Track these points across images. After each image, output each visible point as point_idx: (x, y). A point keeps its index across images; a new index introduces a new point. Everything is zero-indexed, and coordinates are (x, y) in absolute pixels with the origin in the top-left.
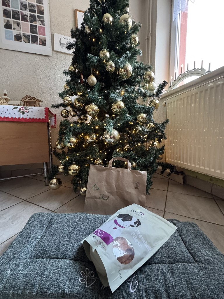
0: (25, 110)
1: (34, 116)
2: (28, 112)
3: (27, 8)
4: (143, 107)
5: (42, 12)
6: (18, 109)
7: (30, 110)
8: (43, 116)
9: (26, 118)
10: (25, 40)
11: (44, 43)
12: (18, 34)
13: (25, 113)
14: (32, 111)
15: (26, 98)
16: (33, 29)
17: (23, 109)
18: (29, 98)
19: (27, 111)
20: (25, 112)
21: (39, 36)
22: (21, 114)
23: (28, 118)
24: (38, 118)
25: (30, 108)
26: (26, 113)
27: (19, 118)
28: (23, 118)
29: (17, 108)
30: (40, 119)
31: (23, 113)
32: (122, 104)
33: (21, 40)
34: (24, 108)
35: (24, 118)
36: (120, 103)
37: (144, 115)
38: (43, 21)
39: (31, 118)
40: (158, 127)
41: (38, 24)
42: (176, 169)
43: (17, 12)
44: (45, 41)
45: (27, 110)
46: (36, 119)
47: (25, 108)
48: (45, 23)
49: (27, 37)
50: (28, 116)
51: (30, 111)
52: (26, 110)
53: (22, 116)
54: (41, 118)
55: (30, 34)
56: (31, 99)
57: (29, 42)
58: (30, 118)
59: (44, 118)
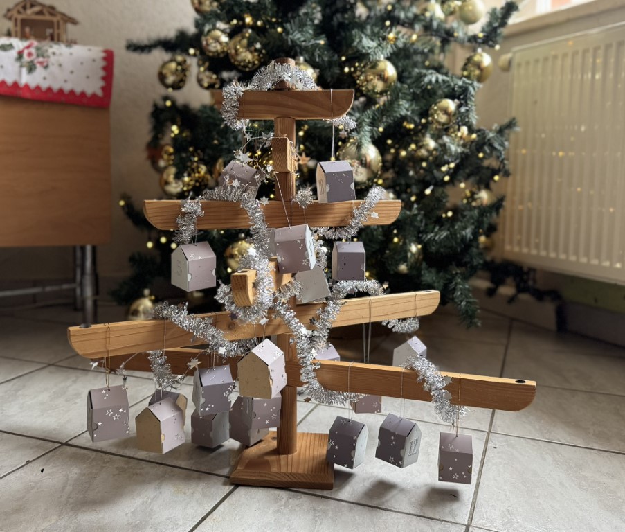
0: (38, 56)
1: (66, 81)
2: (46, 67)
4: (448, 82)
6: (14, 53)
7: (53, 59)
8: (93, 87)
9: (38, 88)
13: (35, 68)
14: (60, 65)
15: (24, 8)
17: (30, 54)
18: (37, 9)
19: (45, 64)
20: (38, 66)
22: (24, 70)
23: (44, 85)
24: (78, 90)
25: (54, 54)
26: (39, 69)
27: (16, 84)
28: (27, 86)
29: (10, 46)
30: (83, 94)
31: (31, 68)
32: (391, 71)
34: (33, 50)
35: (33, 85)
36: (386, 66)
37: (451, 105)
39: (56, 87)
40: (489, 140)
42: (535, 281)
45: (43, 57)
46: (72, 92)
47: (38, 49)
50: (45, 78)
51: (53, 64)
52: (41, 59)
53: (25, 79)
54: (89, 92)
56: (40, 13)
58: (49, 89)
59: (100, 93)
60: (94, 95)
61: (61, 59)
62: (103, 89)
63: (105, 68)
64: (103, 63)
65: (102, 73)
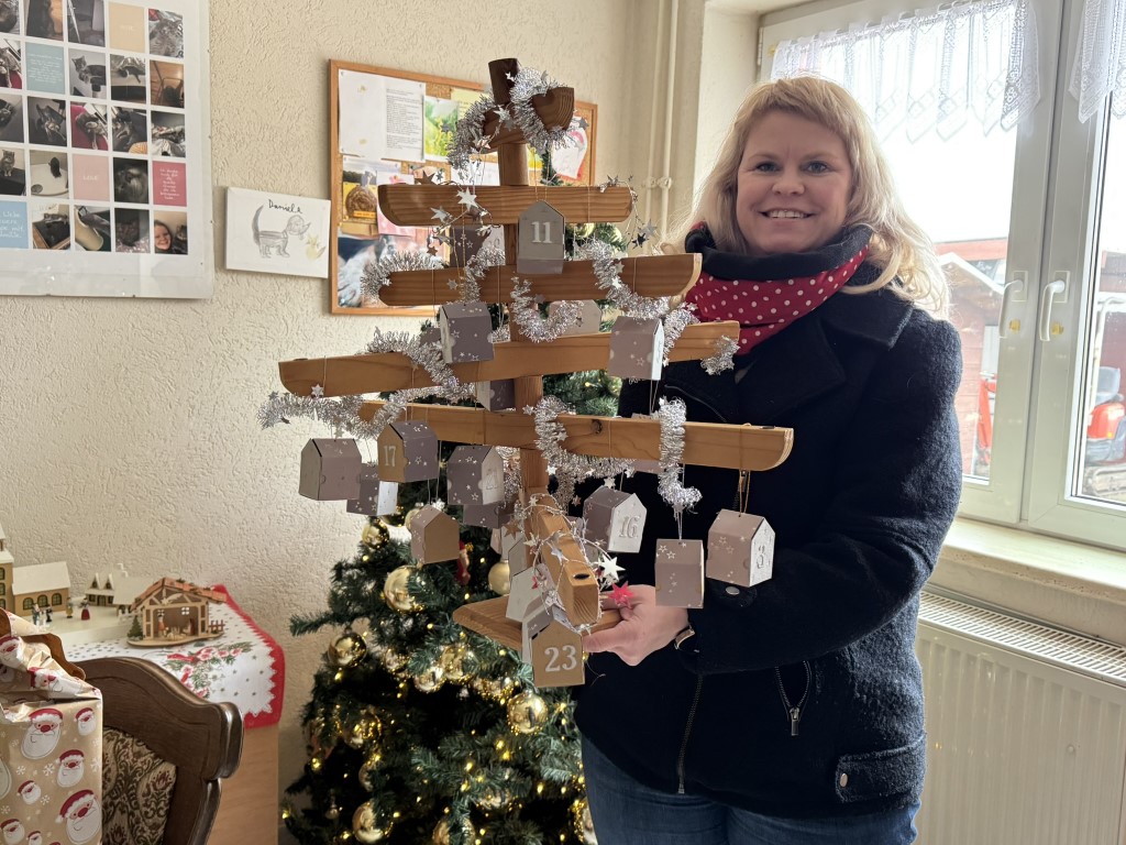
0: (197, 686)
3: (105, 84)
5: (174, 96)
8: (261, 704)
10: (87, 237)
11: (176, 242)
12: (55, 211)
14: (222, 689)
16: (128, 176)
18: (175, 596)
21: (155, 210)
25: (214, 678)
30: (250, 715)
33: (64, 243)
38: (177, 138)
41: (151, 151)
43: (56, 107)
44: (184, 229)
45: (203, 686)
48: (187, 144)
49: (94, 221)
51: (214, 691)
52: (200, 689)
54: (256, 711)
55: (112, 205)
57: (106, 247)
59: (268, 709)
60: (262, 713)
61: (223, 683)
62: (272, 703)
63: (273, 679)
64: (271, 673)
65: (271, 685)
